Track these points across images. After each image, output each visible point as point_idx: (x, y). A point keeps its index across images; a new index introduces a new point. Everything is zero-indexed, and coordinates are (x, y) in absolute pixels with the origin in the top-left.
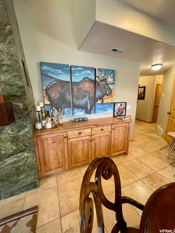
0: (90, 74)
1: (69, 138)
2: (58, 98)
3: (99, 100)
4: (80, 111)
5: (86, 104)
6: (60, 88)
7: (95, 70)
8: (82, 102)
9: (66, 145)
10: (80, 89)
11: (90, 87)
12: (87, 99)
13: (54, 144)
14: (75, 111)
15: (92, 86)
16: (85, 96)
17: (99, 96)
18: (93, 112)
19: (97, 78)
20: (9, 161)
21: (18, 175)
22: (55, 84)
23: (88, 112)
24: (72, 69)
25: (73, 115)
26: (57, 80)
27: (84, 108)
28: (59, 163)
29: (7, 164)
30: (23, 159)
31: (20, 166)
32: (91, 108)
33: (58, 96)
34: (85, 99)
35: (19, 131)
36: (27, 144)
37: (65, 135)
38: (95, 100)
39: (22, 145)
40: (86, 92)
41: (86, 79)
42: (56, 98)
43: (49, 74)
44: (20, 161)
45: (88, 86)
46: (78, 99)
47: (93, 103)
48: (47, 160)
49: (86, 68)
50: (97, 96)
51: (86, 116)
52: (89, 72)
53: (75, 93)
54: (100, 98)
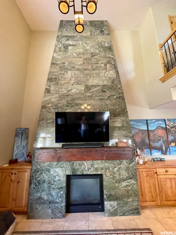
0: (161, 124)
1: (158, 174)
2: (140, 141)
3: (172, 143)
4: (157, 152)
6: (141, 135)
7: (165, 120)
8: (158, 145)
9: (156, 179)
10: (155, 135)
11: (163, 133)
12: (161, 142)
13: (148, 177)
14: (153, 152)
15: (165, 132)
16: (160, 140)
18: (168, 153)
19: (167, 126)
20: (124, 184)
21: (128, 197)
22: (138, 132)
23: (164, 153)
24: (148, 122)
25: (151, 155)
26: (139, 130)
27: (159, 149)
28: (153, 196)
29: (123, 186)
30: (131, 184)
31: (129, 190)
32: (166, 149)
33: (140, 140)
34: (160, 142)
35: (130, 164)
36: (133, 174)
37: (155, 172)
38: (169, 143)
39: (131, 173)
40: (160, 137)
41: (158, 128)
42: (139, 141)
43: (134, 126)
44: (129, 186)
45: (161, 133)
46: (154, 142)
47: (167, 145)
48: (143, 191)
49: (158, 120)
50: (170, 140)
51: (163, 156)
52: (161, 122)
53: (152, 138)
54: (173, 141)
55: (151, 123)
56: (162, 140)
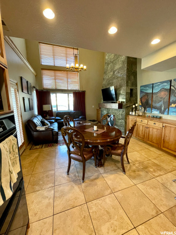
0: (166, 86)
3: (173, 104)
5: (161, 106)
7: (171, 81)
8: (158, 105)
10: (157, 96)
11: (165, 94)
12: (162, 103)
14: (153, 110)
15: (167, 93)
16: (161, 101)
17: (173, 100)
19: (172, 87)
22: (145, 95)
23: (163, 113)
27: (159, 109)
32: (165, 109)
33: (145, 101)
34: (160, 103)
38: (169, 104)
40: (162, 98)
41: (162, 90)
45: (163, 94)
46: (156, 103)
47: (167, 106)
49: (163, 82)
50: (171, 101)
51: (160, 115)
52: (165, 84)
53: (154, 99)
54: (174, 102)
55: (156, 86)
56: (162, 101)
